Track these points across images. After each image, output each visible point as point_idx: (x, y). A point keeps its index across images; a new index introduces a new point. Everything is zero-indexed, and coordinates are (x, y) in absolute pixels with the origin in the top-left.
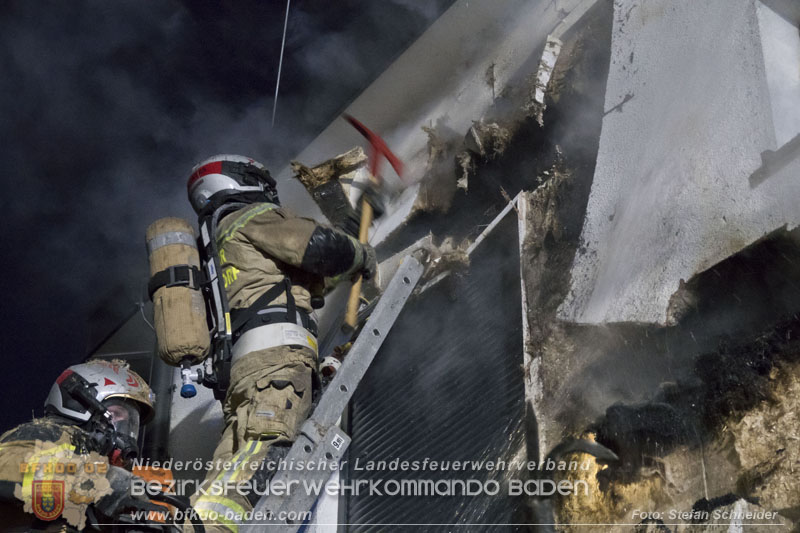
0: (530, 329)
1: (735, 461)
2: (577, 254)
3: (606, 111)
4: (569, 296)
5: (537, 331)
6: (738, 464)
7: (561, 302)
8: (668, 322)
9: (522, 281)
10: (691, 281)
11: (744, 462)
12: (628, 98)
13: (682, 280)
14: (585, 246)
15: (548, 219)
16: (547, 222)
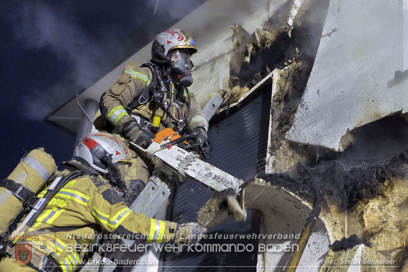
0: (272, 141)
1: (362, 224)
2: (299, 107)
3: (323, 35)
4: (293, 128)
5: (275, 142)
6: (364, 226)
7: (288, 130)
8: (339, 149)
9: (271, 115)
10: (353, 130)
11: (366, 224)
12: (334, 30)
13: (348, 129)
14: (303, 103)
15: (288, 86)
16: (287, 88)
